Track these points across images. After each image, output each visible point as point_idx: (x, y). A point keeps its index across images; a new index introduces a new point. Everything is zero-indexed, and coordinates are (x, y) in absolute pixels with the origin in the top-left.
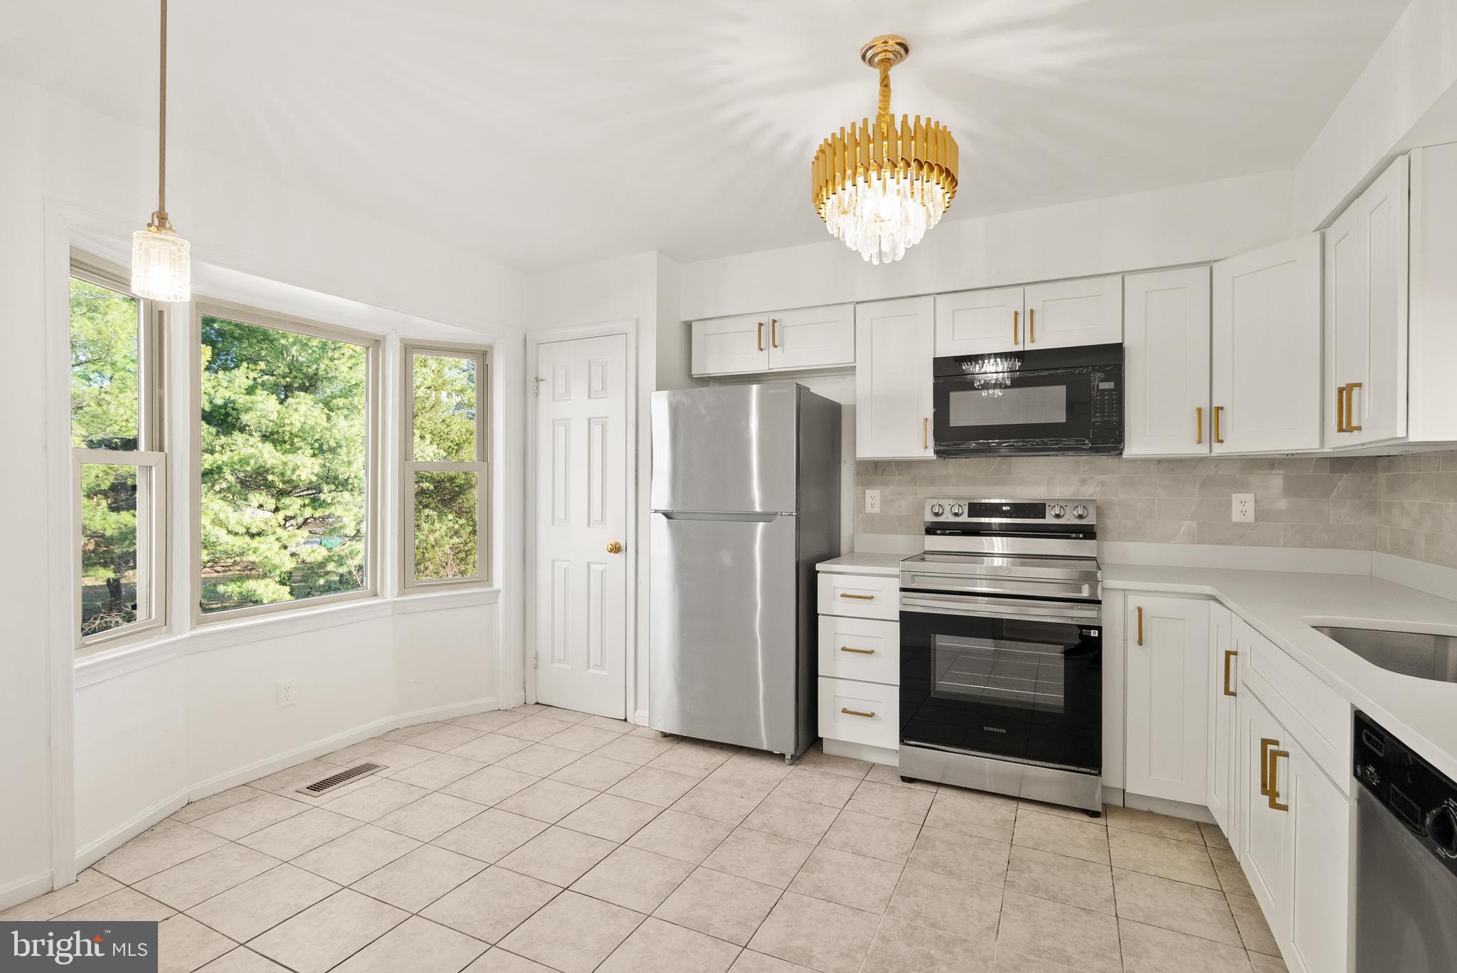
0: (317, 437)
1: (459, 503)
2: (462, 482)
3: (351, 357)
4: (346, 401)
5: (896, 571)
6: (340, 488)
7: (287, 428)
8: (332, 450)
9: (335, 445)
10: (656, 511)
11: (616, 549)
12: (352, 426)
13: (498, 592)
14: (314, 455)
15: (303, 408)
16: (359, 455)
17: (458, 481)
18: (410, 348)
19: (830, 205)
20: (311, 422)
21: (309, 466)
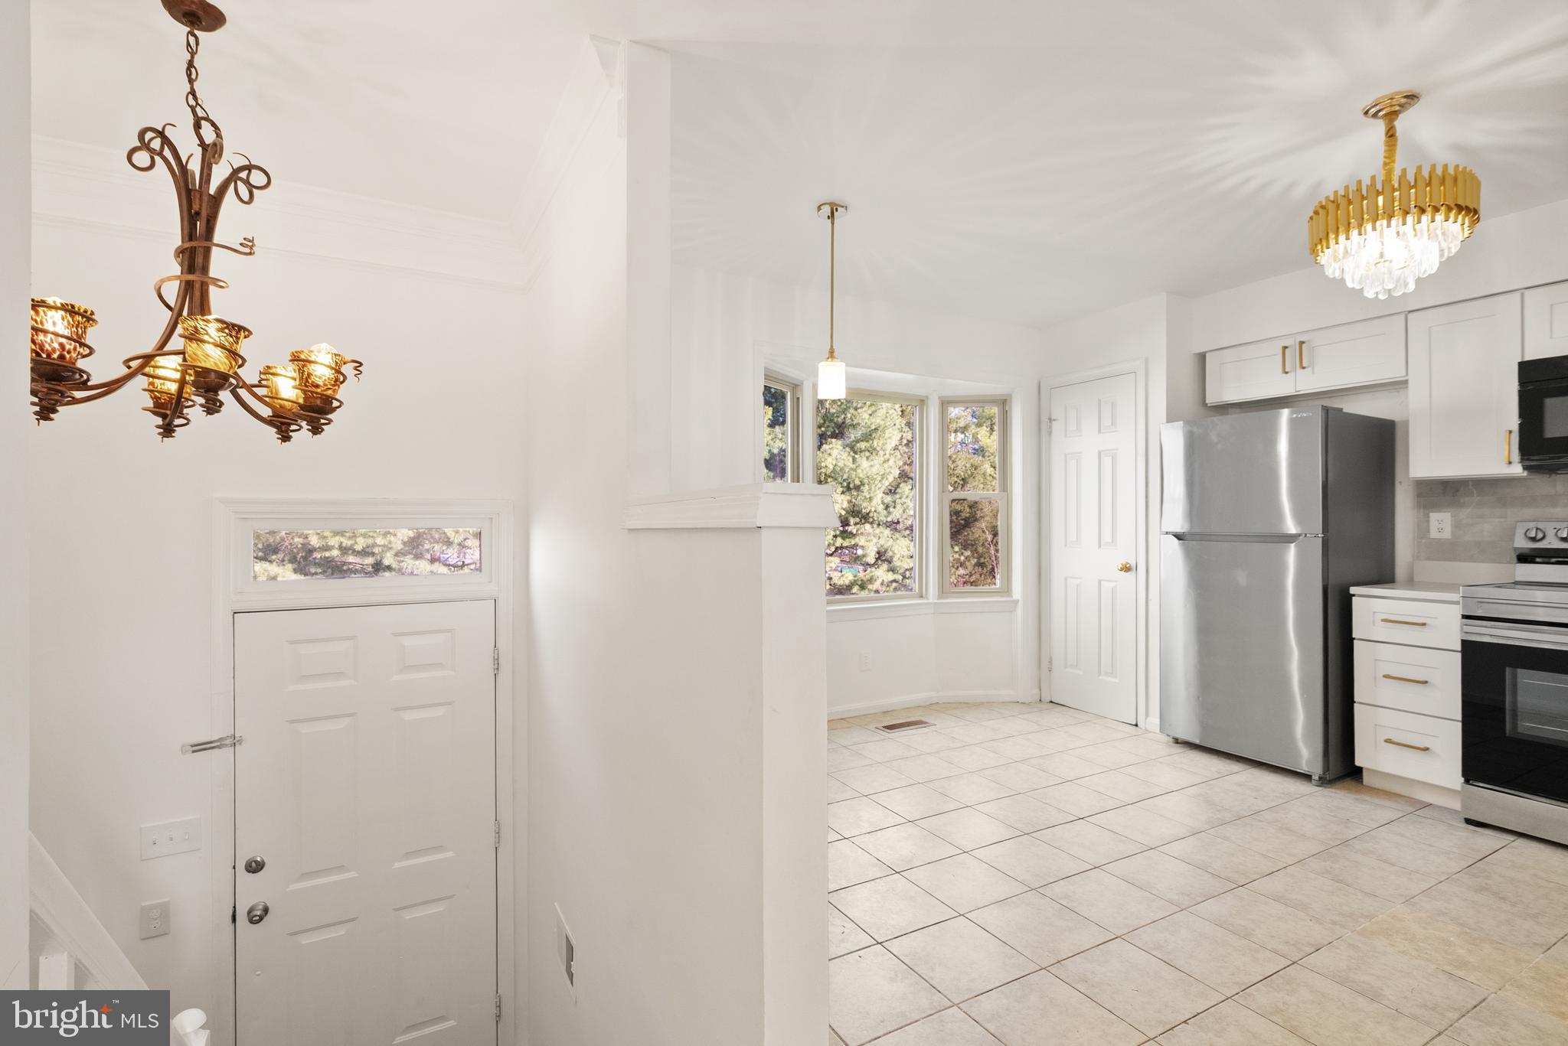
0: (845, 477)
1: (965, 536)
2: (968, 515)
3: (871, 405)
4: (868, 445)
5: (1455, 597)
6: (863, 521)
7: (823, 470)
8: (858, 488)
9: (860, 483)
10: (1167, 533)
11: (1127, 569)
12: (871, 466)
13: (1017, 601)
14: (843, 493)
15: (835, 453)
16: (878, 492)
17: (964, 515)
18: (945, 403)
19: (1325, 257)
20: (841, 464)
21: (840, 501)
